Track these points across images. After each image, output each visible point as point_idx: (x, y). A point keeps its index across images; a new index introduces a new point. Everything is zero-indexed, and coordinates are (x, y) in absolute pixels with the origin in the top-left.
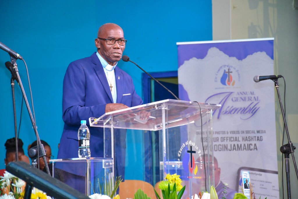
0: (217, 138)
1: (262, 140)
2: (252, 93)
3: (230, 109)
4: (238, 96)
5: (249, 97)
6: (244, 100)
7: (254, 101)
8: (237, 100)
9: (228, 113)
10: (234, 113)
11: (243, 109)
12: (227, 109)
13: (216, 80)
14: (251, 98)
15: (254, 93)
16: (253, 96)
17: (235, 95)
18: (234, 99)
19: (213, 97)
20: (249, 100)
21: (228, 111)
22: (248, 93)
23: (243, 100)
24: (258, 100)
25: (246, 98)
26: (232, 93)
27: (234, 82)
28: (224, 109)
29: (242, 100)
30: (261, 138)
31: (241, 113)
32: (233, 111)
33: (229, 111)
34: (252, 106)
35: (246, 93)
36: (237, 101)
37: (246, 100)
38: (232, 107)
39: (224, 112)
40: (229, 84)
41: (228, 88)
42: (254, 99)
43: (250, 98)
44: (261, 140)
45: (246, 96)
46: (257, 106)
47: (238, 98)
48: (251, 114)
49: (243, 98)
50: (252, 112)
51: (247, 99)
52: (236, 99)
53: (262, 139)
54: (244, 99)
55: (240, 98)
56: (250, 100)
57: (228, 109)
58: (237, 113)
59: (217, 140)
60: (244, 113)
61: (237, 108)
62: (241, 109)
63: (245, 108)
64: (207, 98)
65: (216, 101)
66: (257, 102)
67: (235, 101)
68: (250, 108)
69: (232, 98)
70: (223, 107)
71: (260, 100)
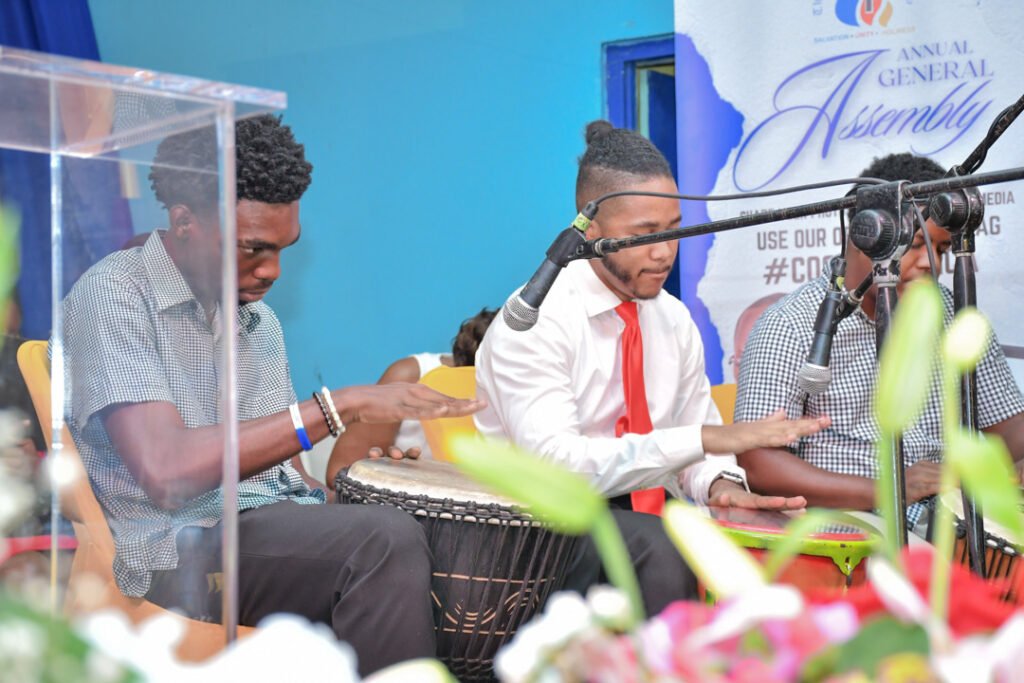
0: (819, 231)
1: (998, 233)
2: (961, 48)
3: (872, 116)
4: (903, 64)
5: (946, 65)
6: (926, 76)
7: (969, 77)
8: (898, 80)
9: (864, 134)
10: (885, 132)
11: (924, 111)
12: (858, 117)
13: (817, 7)
14: (956, 65)
15: (969, 48)
16: (962, 60)
17: (890, 63)
18: (887, 78)
19: (803, 75)
20: (946, 77)
21: (861, 127)
22: (942, 50)
23: (924, 78)
24: (983, 74)
25: (935, 69)
26: (880, 52)
27: (889, 9)
28: (848, 119)
29: (918, 78)
30: (995, 222)
31: (914, 130)
32: (884, 125)
33: (867, 125)
34: (957, 100)
35: (934, 50)
36: (900, 83)
37: (936, 76)
38: (881, 107)
39: (846, 128)
40: (868, 20)
41: (862, 35)
42: (969, 70)
43: (951, 67)
44: (995, 230)
45: (934, 60)
46: (981, 98)
47: (904, 73)
48: (954, 132)
49: (922, 70)
50: (958, 124)
51: (939, 71)
52: (895, 76)
53: (998, 226)
54: (926, 72)
55: (911, 73)
56: (950, 75)
57: (863, 119)
58: (899, 132)
59: (819, 239)
60: (924, 128)
61: (899, 110)
62: (915, 113)
63: (929, 108)
64: (781, 80)
65: (815, 91)
66: (981, 84)
67: (893, 83)
68: (949, 108)
69: (878, 74)
70: (845, 110)
71: (992, 74)
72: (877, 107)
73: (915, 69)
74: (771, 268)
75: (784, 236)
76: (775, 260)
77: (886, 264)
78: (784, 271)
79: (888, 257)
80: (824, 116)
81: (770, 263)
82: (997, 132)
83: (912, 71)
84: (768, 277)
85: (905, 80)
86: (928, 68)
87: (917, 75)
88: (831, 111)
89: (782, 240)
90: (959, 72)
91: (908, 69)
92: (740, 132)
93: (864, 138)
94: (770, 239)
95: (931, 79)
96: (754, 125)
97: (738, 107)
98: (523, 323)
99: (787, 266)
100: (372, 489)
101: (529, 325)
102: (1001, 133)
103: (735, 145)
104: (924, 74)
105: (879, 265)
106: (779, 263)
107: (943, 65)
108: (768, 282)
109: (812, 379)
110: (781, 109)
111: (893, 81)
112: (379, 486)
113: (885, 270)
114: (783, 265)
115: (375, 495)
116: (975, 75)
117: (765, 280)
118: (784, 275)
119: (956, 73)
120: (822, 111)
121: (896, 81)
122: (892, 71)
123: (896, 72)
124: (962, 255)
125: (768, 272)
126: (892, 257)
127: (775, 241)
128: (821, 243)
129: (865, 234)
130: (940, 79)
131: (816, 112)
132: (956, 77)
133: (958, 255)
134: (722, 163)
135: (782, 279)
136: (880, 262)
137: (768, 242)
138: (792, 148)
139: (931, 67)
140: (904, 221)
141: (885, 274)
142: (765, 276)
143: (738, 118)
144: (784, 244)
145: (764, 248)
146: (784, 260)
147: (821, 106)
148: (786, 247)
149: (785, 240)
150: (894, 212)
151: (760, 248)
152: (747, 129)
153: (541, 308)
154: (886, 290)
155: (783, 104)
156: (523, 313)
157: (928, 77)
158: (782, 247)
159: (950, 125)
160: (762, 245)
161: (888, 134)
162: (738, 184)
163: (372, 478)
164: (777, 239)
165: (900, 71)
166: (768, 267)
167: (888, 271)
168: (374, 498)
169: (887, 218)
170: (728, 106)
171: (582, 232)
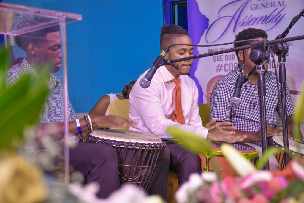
0: (232, 55)
3: (249, 19)
5: (272, 2)
6: (266, 6)
7: (279, 7)
8: (257, 7)
9: (246, 25)
10: (253, 24)
11: (265, 17)
12: (244, 19)
14: (275, 3)
16: (276, 1)
17: (254, 2)
18: (253, 7)
19: (227, 6)
21: (245, 22)
23: (265, 7)
24: (283, 5)
25: (268, 4)
28: (241, 20)
29: (263, 7)
31: (262, 23)
32: (252, 22)
33: (247, 22)
34: (275, 13)
36: (257, 8)
37: (268, 6)
38: (251, 16)
39: (241, 23)
42: (279, 4)
43: (273, 3)
45: (268, 1)
46: (283, 13)
47: (259, 5)
48: (274, 24)
49: (264, 4)
50: (275, 21)
51: (269, 4)
52: (256, 6)
55: (261, 5)
56: (273, 6)
57: (246, 20)
58: (257, 24)
59: (233, 58)
60: (265, 23)
61: (257, 17)
62: (262, 17)
63: (267, 16)
64: (220, 8)
65: (231, 11)
66: (282, 8)
67: (255, 9)
68: (272, 16)
69: (250, 6)
70: (240, 17)
71: (286, 5)
72: (250, 16)
73: (262, 4)
74: (218, 67)
75: (222, 57)
76: (219, 65)
77: (261, 66)
78: (222, 68)
79: (261, 64)
80: (234, 19)
81: (218, 66)
82: (292, 24)
83: (261, 4)
84: (217, 70)
85: (259, 8)
86: (266, 3)
87: (262, 6)
88: (236, 17)
89: (221, 58)
90: (276, 5)
91: (260, 4)
92: (208, 24)
93: (246, 26)
94: (217, 58)
95: (267, 7)
96: (212, 22)
97: (207, 17)
98: (146, 86)
99: (223, 67)
100: (99, 139)
101: (147, 87)
102: (294, 24)
103: (206, 29)
104: (265, 6)
105: (258, 67)
106: (220, 65)
107: (271, 3)
108: (217, 72)
109: (234, 102)
110: (220, 17)
111: (255, 8)
112: (101, 137)
113: (260, 68)
114: (222, 66)
115: (99, 140)
116: (281, 6)
117: (216, 70)
118: (222, 69)
119: (275, 5)
120: (233, 17)
121: (256, 8)
122: (255, 5)
123: (256, 5)
124: (282, 63)
125: (217, 68)
126: (263, 64)
127: (219, 59)
128: (233, 59)
129: (254, 57)
130: (270, 7)
131: (231, 18)
132: (275, 6)
133: (280, 63)
134: (202, 34)
135: (221, 70)
136: (259, 66)
137: (217, 59)
138: (224, 29)
139: (267, 3)
140: (266, 53)
141: (260, 69)
142: (216, 69)
143: (207, 20)
144: (222, 59)
145: (216, 61)
146: (222, 65)
147: (233, 16)
148: (222, 61)
149: (222, 58)
150: (263, 50)
151: (214, 61)
152: (210, 23)
153: (151, 81)
154: (261, 74)
155: (221, 16)
156: (145, 82)
157: (266, 7)
158: (221, 60)
159: (273, 22)
160: (215, 60)
161: (254, 25)
162: (207, 41)
163: (98, 135)
164: (220, 58)
165: (257, 5)
166: (217, 67)
167: (261, 68)
168: (99, 141)
169: (261, 52)
170: (204, 16)
171: (164, 57)
